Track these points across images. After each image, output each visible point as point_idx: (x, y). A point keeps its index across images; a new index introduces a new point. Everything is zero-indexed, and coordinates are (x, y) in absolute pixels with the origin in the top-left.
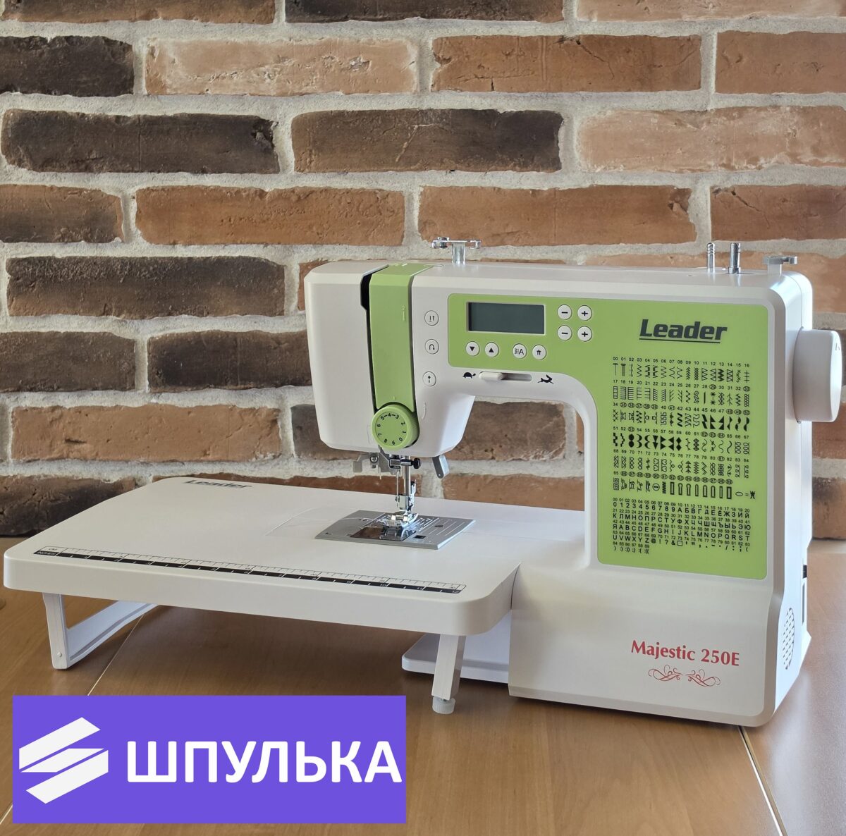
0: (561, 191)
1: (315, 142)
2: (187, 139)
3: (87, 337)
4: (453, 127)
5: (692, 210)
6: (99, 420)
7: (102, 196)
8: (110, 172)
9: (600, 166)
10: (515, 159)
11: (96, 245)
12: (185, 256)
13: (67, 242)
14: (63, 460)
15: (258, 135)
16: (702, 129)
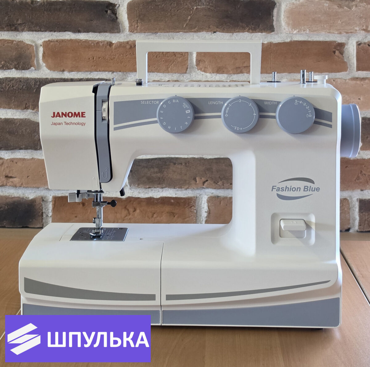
0: (274, 44)
1: (140, 16)
2: (70, 13)
3: (16, 121)
4: (215, 8)
5: (345, 54)
6: (23, 166)
7: (24, 44)
8: (29, 31)
9: (296, 30)
10: (249, 26)
11: (21, 71)
12: (69, 78)
13: (5, 69)
14: (4, 187)
15: (109, 12)
16: (352, 9)
